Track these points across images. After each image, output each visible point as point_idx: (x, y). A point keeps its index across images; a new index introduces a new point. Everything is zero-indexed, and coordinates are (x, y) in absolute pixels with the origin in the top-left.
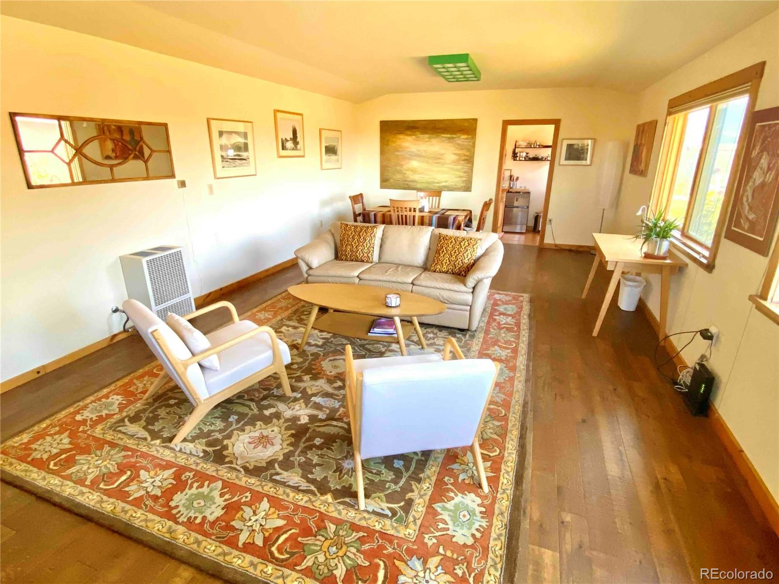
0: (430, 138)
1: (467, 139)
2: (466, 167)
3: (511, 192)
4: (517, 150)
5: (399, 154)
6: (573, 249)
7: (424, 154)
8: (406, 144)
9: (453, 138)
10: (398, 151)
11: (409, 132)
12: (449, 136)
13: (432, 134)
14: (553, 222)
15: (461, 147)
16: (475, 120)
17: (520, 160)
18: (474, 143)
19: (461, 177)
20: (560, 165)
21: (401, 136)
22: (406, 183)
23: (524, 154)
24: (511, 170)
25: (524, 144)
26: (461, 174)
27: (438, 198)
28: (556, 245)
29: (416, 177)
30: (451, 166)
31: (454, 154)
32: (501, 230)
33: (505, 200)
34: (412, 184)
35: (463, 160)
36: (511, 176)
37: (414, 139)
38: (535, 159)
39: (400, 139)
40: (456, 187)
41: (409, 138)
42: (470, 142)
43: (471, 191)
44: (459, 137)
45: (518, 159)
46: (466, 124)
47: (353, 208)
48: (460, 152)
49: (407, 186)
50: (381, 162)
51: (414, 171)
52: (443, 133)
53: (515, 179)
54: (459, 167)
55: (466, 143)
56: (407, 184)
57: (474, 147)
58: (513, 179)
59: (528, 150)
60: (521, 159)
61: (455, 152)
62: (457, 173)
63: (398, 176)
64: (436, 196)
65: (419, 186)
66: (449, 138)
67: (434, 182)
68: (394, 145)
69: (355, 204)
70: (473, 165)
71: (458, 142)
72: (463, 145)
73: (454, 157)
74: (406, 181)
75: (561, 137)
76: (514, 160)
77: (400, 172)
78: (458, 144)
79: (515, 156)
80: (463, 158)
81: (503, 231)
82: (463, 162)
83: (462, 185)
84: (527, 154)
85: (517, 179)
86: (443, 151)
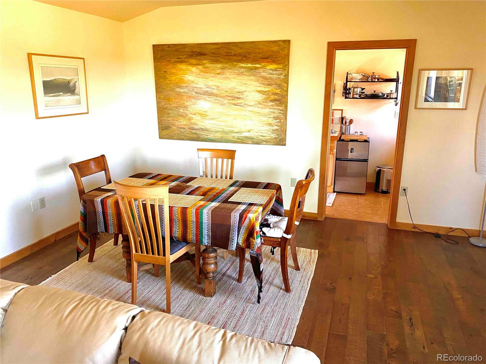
0: (223, 68)
1: (276, 70)
2: (277, 111)
3: (343, 140)
4: (349, 85)
5: (181, 91)
6: (440, 232)
7: (215, 91)
8: (189, 77)
9: (256, 68)
10: (180, 87)
11: (194, 61)
12: (250, 65)
13: (226, 63)
14: (408, 192)
15: (267, 81)
16: (287, 43)
17: (353, 98)
18: (287, 76)
19: (270, 124)
20: (416, 108)
21: (183, 66)
22: (194, 131)
23: (359, 90)
24: (342, 110)
25: (359, 77)
26: (271, 121)
27: (230, 160)
28: (415, 226)
29: (206, 124)
30: (256, 109)
31: (260, 92)
32: (332, 190)
33: (335, 150)
34: (203, 134)
35: (271, 101)
36: (342, 119)
37: (201, 71)
38: (374, 96)
39: (181, 70)
40: (263, 138)
41: (194, 69)
42: (281, 74)
43: (285, 145)
44: (263, 67)
45: (351, 96)
46: (275, 49)
47: (78, 184)
48: (267, 89)
49: (195, 136)
50: (158, 103)
51: (203, 115)
52: (240, 61)
53: (348, 121)
54: (267, 111)
55: (275, 76)
56: (196, 134)
57: (287, 82)
58: (346, 122)
59: (363, 85)
60: (355, 96)
61: (260, 89)
62: (265, 119)
63: (183, 122)
64: (228, 158)
65: (211, 136)
66: (251, 69)
67: (232, 132)
68: (173, 78)
69: (83, 175)
70: (286, 107)
71: (264, 74)
72: (270, 78)
73: (259, 97)
74: (193, 129)
75: (417, 65)
76: (346, 98)
77: (184, 116)
78: (264, 78)
79: (346, 92)
80: (273, 97)
81: (334, 192)
82: (271, 103)
83: (274, 136)
84: (363, 89)
85: (351, 122)
86: (242, 88)
